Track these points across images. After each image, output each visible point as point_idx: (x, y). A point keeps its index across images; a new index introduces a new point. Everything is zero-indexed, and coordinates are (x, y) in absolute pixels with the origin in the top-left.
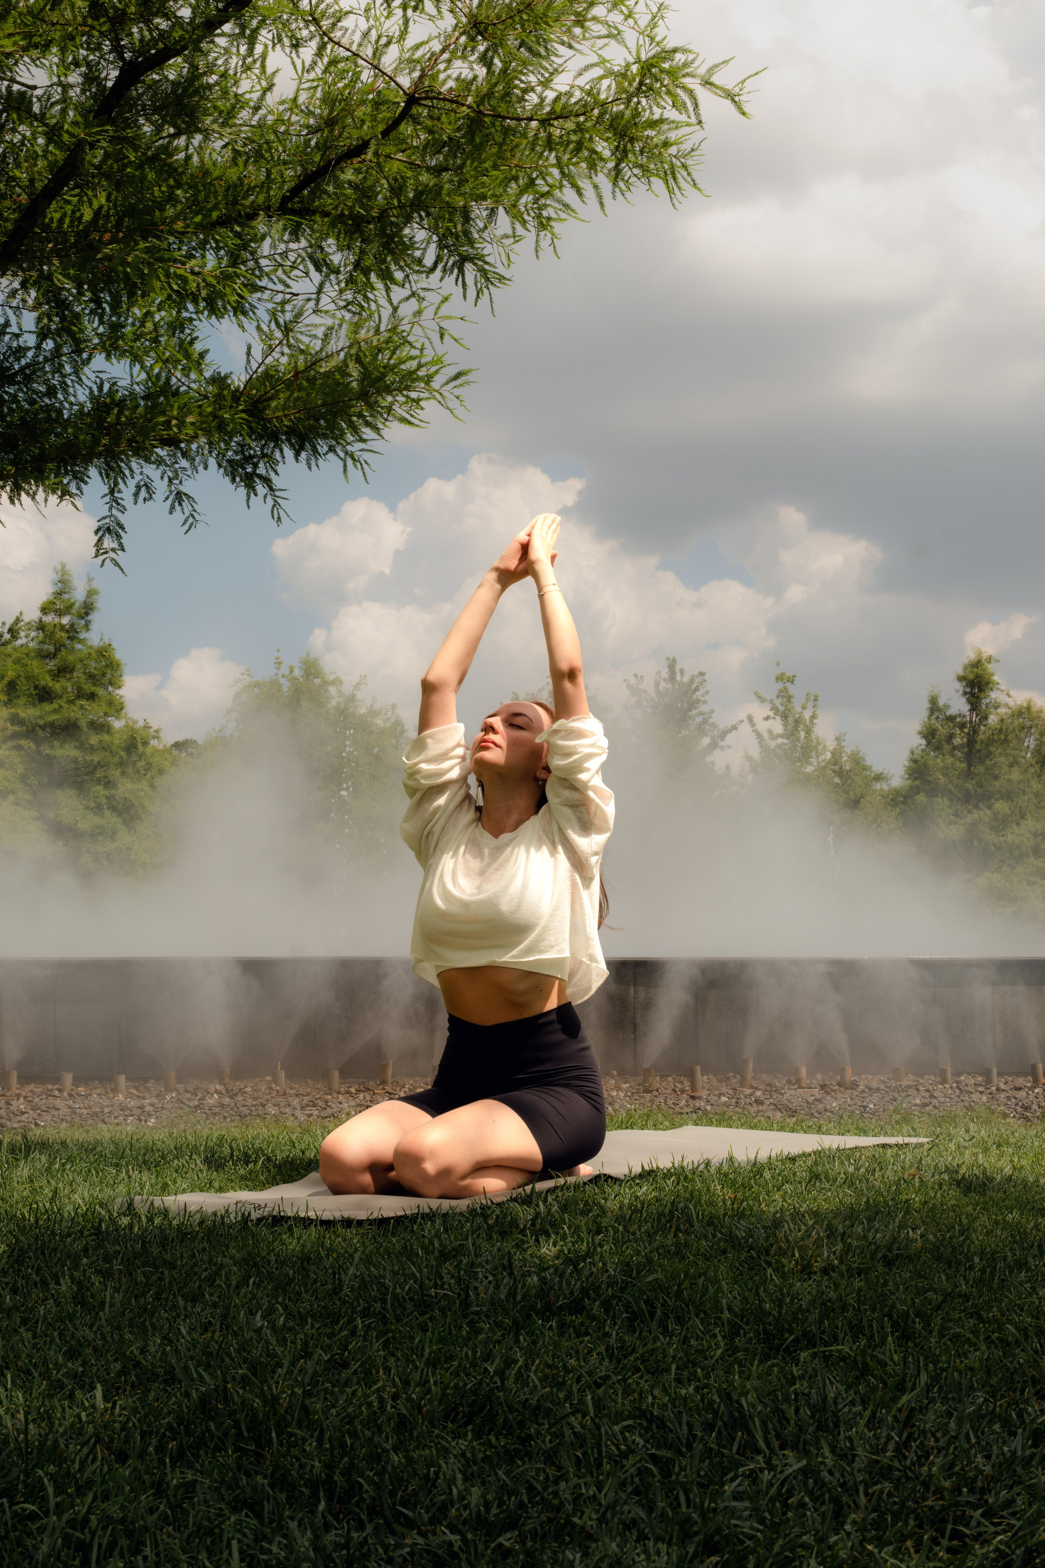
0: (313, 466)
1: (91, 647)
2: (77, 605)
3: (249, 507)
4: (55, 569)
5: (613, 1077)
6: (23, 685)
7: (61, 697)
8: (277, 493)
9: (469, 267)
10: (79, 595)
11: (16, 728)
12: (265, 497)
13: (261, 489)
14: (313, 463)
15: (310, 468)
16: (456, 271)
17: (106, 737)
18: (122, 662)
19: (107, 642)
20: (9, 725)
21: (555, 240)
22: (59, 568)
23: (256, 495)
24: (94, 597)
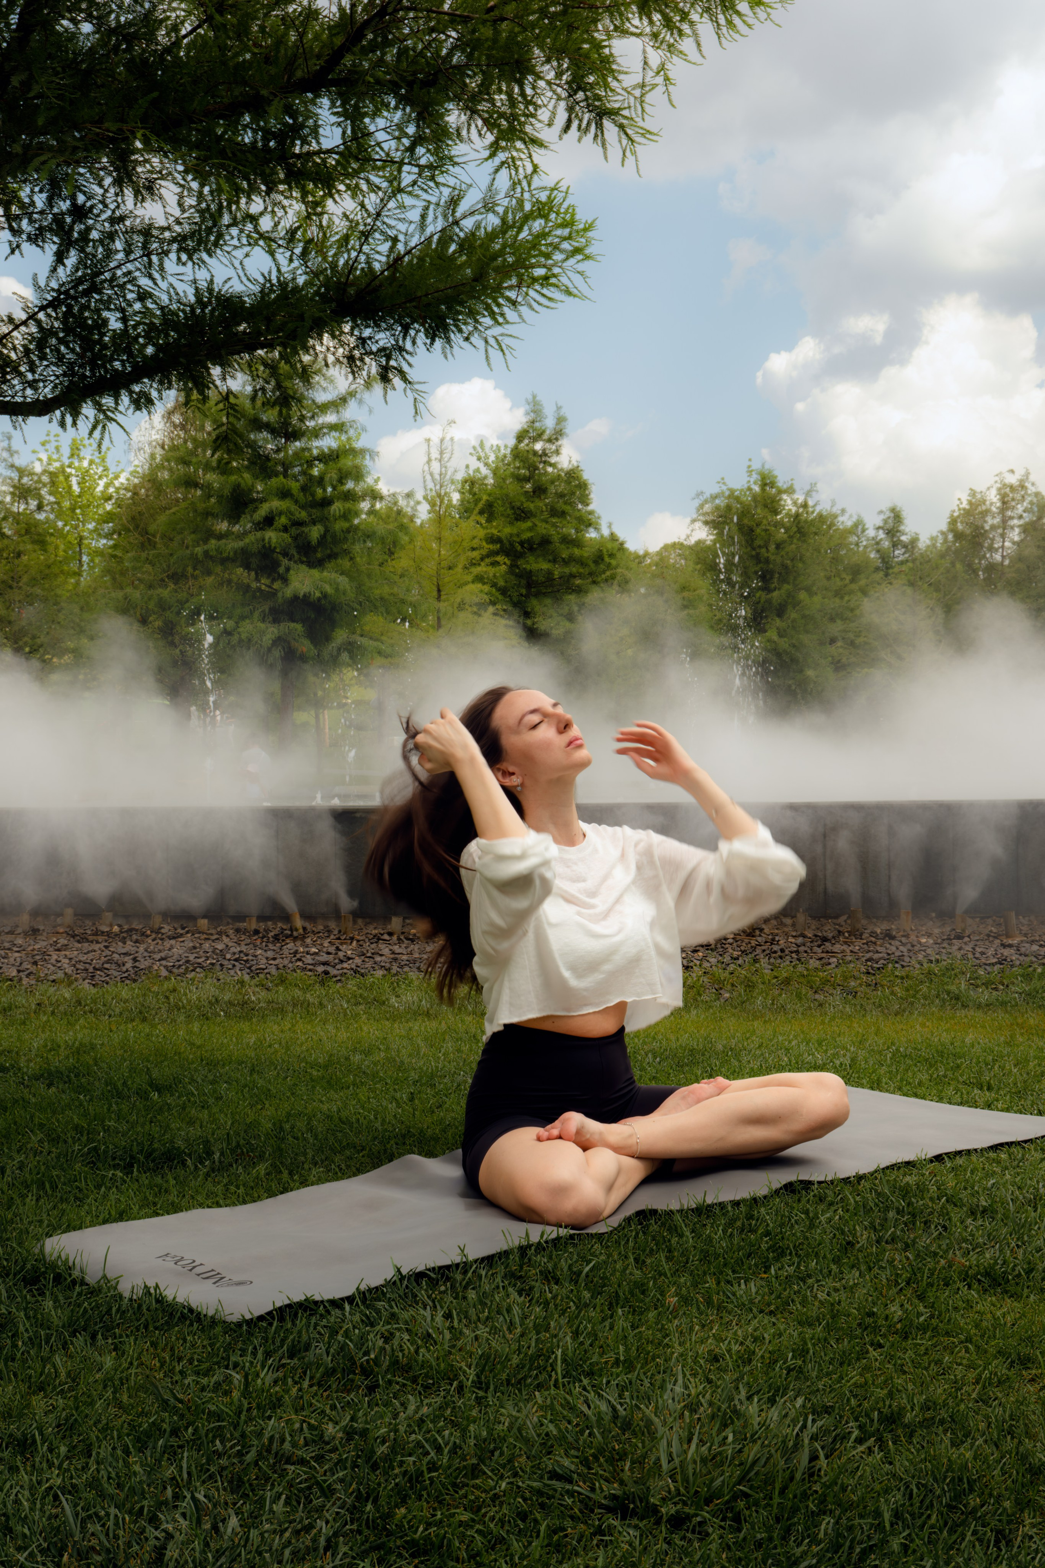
0: (449, 356)
1: (562, 470)
2: (548, 432)
3: (386, 402)
4: (527, 400)
5: (931, 919)
6: (499, 508)
7: (535, 516)
8: (416, 386)
9: (607, 123)
10: (549, 423)
11: (491, 546)
12: (405, 390)
13: (397, 381)
14: (448, 351)
15: (446, 358)
16: (593, 127)
17: (577, 551)
18: (590, 481)
19: (575, 464)
20: (484, 544)
21: (671, 88)
22: (530, 398)
23: (394, 389)
24: (563, 424)
